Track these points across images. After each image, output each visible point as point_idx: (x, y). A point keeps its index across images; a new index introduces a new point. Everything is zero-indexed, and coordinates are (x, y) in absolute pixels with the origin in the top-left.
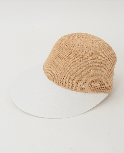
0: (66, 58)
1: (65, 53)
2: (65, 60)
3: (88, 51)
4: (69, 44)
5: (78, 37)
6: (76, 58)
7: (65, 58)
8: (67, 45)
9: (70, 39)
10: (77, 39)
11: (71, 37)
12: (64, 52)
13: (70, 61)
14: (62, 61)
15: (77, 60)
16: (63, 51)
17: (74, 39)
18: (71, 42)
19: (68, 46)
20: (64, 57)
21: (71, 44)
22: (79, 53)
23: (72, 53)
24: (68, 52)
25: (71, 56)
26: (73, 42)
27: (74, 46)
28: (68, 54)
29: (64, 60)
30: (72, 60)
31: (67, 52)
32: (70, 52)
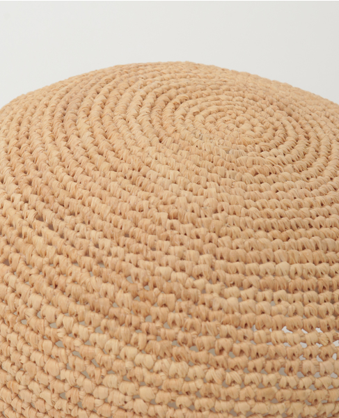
0: (65, 374)
1: (49, 311)
2: (58, 386)
3: (283, 265)
4: (76, 205)
5: (144, 118)
6: (174, 367)
7: (52, 365)
8: (48, 214)
9: (79, 152)
10: (143, 141)
11: (82, 124)
12: (35, 299)
13: (117, 397)
14: (25, 395)
15: (191, 385)
16: (22, 288)
17: (118, 144)
18: (97, 188)
19: (70, 233)
20: (37, 356)
21: (95, 201)
22: (202, 309)
23: (123, 312)
24: (73, 307)
25: (114, 344)
26: (113, 186)
27: (127, 225)
28: (81, 330)
29: (46, 395)
30: (130, 387)
31: (62, 299)
32: (103, 303)
